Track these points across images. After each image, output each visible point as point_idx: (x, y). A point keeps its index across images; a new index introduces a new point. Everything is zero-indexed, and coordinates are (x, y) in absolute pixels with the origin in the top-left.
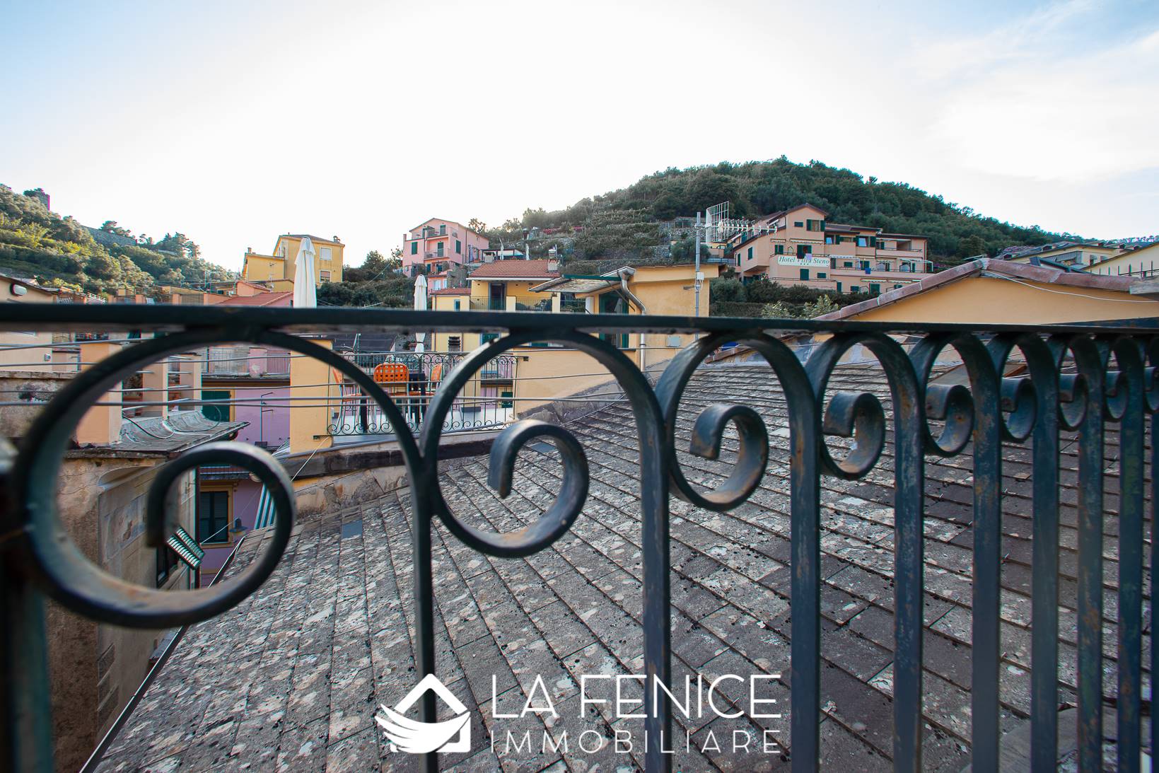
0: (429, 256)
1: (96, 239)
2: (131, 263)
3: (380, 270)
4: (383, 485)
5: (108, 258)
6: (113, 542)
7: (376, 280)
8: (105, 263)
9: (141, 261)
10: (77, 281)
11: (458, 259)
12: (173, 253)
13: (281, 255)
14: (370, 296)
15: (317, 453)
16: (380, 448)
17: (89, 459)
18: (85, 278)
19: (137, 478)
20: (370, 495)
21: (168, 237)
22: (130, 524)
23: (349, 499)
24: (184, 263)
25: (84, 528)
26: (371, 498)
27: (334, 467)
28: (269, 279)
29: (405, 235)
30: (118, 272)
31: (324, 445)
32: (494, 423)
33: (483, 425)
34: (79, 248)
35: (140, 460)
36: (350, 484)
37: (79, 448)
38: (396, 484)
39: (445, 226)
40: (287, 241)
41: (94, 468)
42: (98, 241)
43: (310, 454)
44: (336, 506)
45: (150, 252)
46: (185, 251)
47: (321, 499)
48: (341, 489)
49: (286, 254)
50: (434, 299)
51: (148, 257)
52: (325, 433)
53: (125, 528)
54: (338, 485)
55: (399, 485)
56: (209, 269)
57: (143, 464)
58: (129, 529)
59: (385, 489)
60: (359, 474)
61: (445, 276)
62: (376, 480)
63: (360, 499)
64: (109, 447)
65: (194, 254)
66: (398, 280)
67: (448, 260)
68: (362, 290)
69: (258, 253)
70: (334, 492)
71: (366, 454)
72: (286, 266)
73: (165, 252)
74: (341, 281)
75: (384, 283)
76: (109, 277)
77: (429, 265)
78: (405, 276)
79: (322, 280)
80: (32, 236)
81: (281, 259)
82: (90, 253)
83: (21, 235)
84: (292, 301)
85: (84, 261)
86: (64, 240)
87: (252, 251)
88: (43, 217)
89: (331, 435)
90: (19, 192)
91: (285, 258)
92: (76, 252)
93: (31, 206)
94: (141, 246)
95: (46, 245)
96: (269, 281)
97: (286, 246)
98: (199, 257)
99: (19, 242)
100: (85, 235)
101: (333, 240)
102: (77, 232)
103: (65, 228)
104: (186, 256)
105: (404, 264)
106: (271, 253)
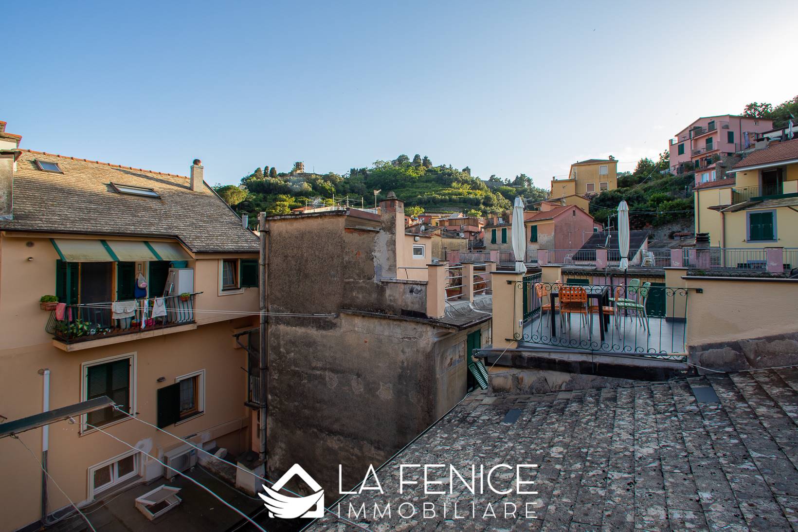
0: (696, 153)
1: (487, 186)
2: (501, 195)
3: (649, 173)
4: (551, 385)
5: (491, 195)
6: (442, 367)
7: (646, 183)
8: (490, 198)
9: (506, 194)
10: (479, 209)
11: (731, 148)
12: (520, 186)
13: (573, 178)
14: (638, 197)
15: (507, 351)
16: (550, 355)
17: (431, 325)
18: (482, 207)
20: (541, 390)
21: (517, 177)
22: (451, 359)
23: (527, 389)
24: (525, 190)
25: (429, 358)
26: (541, 392)
27: (518, 363)
29: (671, 141)
30: (495, 202)
31: (513, 346)
32: (658, 352)
33: (645, 352)
34: (480, 192)
35: (449, 329)
36: (529, 377)
37: (427, 318)
38: (560, 387)
39: (713, 122)
40: (576, 167)
41: (432, 329)
43: (502, 351)
44: (518, 391)
45: (510, 188)
46: (526, 184)
47: (509, 383)
48: (522, 379)
49: (577, 177)
50: (696, 194)
51: (509, 191)
52: (512, 338)
53: (448, 361)
54: (520, 376)
55: (563, 388)
56: (537, 192)
57: (450, 331)
58: (451, 361)
59: (552, 388)
60: (536, 372)
61: (713, 168)
62: (546, 379)
63: (534, 391)
64: (437, 319)
65: (530, 185)
66: (664, 179)
67: (718, 153)
68: (631, 193)
69: (559, 179)
70: (518, 381)
71: (539, 358)
72: (576, 185)
73: (516, 186)
74: (616, 188)
75: (651, 184)
76: (491, 205)
77: (697, 161)
78: (671, 175)
79: (601, 189)
80: (465, 190)
81: (573, 180)
82: (485, 194)
83: (461, 190)
84: (574, 211)
85: (482, 198)
86: (476, 189)
87: (556, 179)
88: (469, 180)
89: (516, 340)
90: (460, 170)
91: (576, 179)
92: (479, 194)
93: (465, 176)
94: (506, 185)
95: (469, 193)
96: (563, 198)
97: (576, 171)
98: (532, 186)
99: (460, 194)
100: (483, 185)
101: (608, 159)
102: (480, 184)
103: (476, 183)
104: (526, 187)
105: (671, 165)
106: (567, 178)
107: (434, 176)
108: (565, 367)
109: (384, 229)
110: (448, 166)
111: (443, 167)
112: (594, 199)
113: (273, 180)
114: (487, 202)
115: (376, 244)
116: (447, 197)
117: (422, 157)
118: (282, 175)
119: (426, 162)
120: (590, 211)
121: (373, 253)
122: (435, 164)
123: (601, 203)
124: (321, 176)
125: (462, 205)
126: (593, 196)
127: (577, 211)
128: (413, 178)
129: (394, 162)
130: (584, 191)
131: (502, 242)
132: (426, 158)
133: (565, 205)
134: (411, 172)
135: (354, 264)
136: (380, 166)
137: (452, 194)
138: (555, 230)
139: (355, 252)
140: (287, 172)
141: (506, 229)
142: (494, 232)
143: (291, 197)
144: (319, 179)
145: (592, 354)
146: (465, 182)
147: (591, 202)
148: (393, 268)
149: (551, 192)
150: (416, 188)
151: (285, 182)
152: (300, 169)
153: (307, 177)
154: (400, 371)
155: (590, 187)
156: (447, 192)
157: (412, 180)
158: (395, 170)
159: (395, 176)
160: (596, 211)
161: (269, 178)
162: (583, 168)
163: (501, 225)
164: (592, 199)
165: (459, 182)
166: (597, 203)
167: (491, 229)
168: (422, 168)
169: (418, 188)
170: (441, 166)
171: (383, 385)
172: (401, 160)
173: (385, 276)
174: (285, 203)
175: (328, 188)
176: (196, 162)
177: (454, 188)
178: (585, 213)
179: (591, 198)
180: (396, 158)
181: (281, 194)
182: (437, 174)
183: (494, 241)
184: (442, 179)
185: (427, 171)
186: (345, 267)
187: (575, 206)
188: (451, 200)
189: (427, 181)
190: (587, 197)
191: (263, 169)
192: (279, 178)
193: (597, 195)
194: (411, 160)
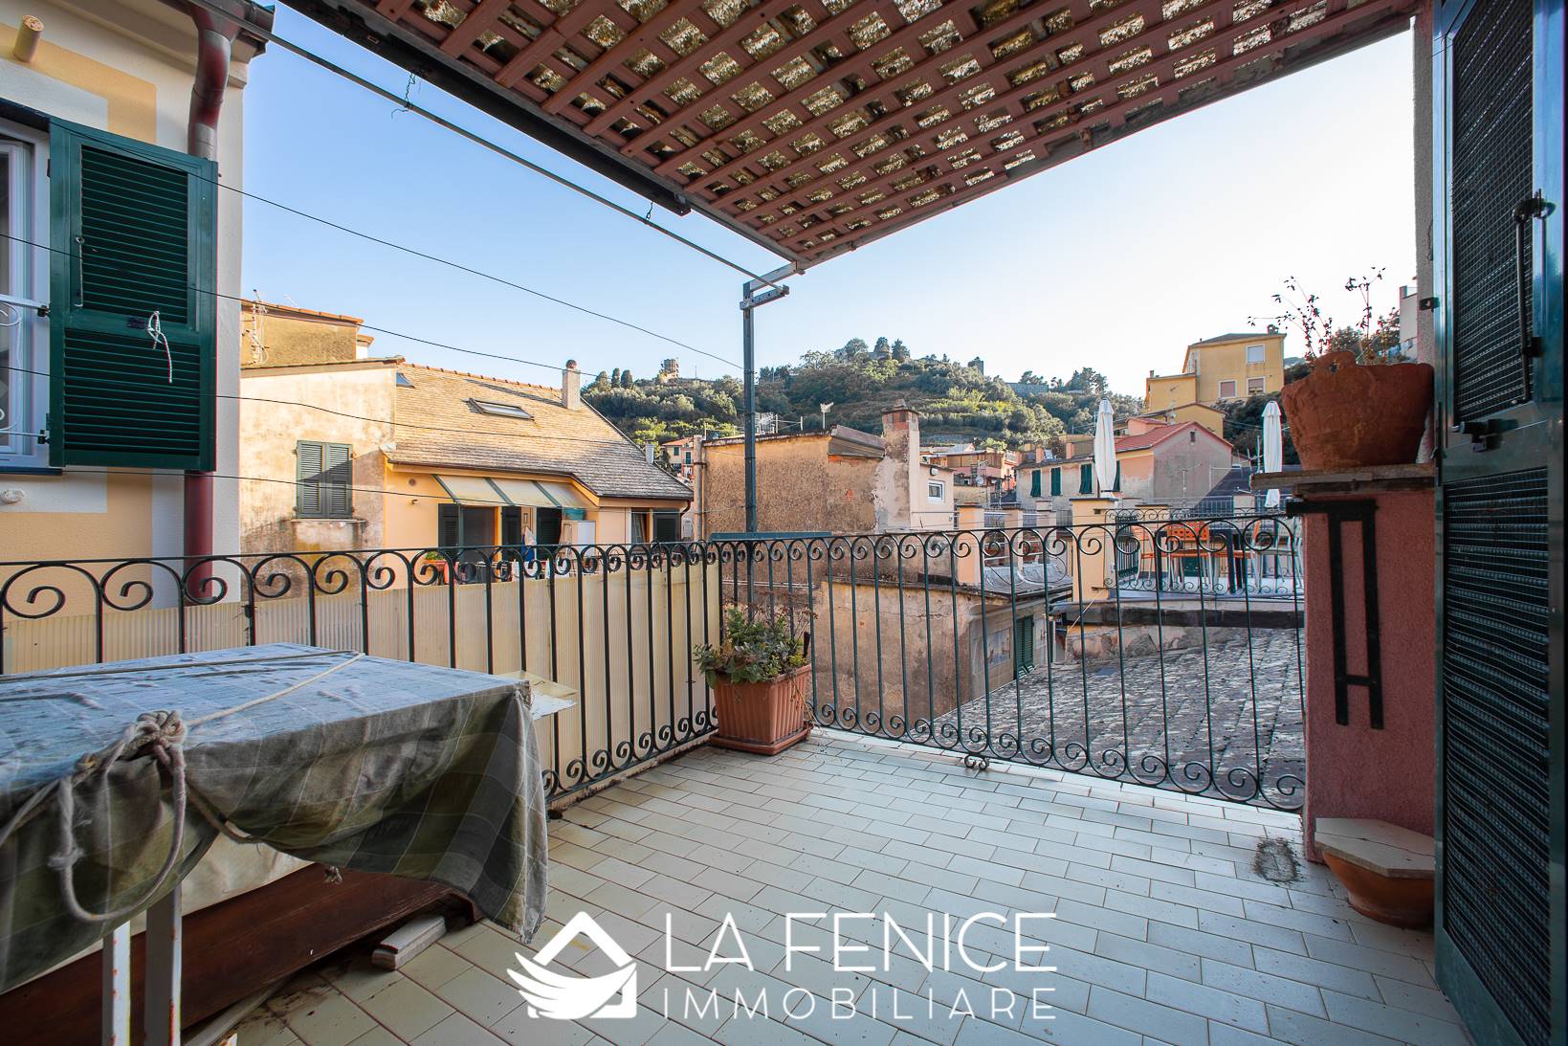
1: (1016, 393)
2: (1044, 411)
4: (1157, 643)
5: (1024, 410)
6: (979, 661)
8: (1022, 416)
9: (1053, 408)
10: (1002, 438)
12: (1081, 392)
13: (1192, 371)
15: (1094, 603)
17: (964, 595)
18: (1008, 433)
19: (997, 616)
21: (1076, 374)
22: (992, 653)
23: (1124, 651)
24: (1092, 399)
25: (962, 645)
26: (1143, 653)
27: (1110, 618)
28: (1169, 408)
30: (1033, 423)
31: (1103, 597)
34: (1003, 405)
35: (993, 599)
36: (1130, 636)
37: (959, 585)
38: (1171, 644)
40: (1198, 350)
41: (968, 602)
42: (1018, 395)
43: (1088, 603)
44: (1111, 655)
45: (1061, 396)
46: (1093, 386)
47: (1097, 647)
48: (1116, 640)
49: (1199, 368)
51: (1060, 401)
52: (1102, 587)
54: (1113, 636)
55: (1175, 646)
57: (993, 603)
58: (991, 655)
59: (1159, 648)
60: (1135, 629)
62: (1151, 637)
63: (1133, 653)
64: (972, 587)
65: (1101, 388)
69: (1162, 375)
70: (1110, 641)
71: (1139, 610)
72: (1198, 385)
73: (1073, 392)
76: (1026, 429)
79: (1250, 392)
80: (972, 402)
81: (1193, 376)
82: (1012, 409)
83: (966, 403)
84: (1193, 434)
85: (1008, 417)
86: (994, 400)
87: (1155, 374)
88: (980, 382)
89: (1107, 589)
90: (964, 364)
91: (1198, 373)
92: (1002, 410)
93: (972, 375)
94: (1053, 391)
95: (982, 408)
96: (1170, 410)
97: (1198, 358)
98: (1107, 390)
99: (964, 410)
100: (1008, 390)
101: (1265, 332)
102: (1002, 390)
103: (995, 388)
104: (1093, 392)
105: (1403, 338)
106: (1179, 372)
107: (914, 378)
108: (1178, 619)
109: (890, 455)
110: (940, 358)
111: (931, 360)
112: (1235, 411)
113: (627, 393)
114: (1017, 424)
115: (877, 478)
116: (940, 417)
117: (891, 343)
118: (643, 383)
119: (899, 350)
120: (1226, 435)
121: (873, 492)
122: (916, 354)
123: (1249, 419)
124: (709, 382)
125: (969, 430)
126: (1234, 406)
127: (1199, 434)
128: (874, 382)
129: (839, 354)
130: (1214, 395)
131: (1053, 494)
132: (898, 343)
133: (1173, 423)
134: (870, 371)
135: (843, 508)
136: (814, 361)
137: (949, 410)
138: (1155, 468)
139: (844, 491)
140: (649, 377)
141: (1059, 469)
142: (1036, 476)
143: (660, 422)
144: (704, 389)
145: (1214, 600)
146: (975, 386)
147: (1227, 418)
148: (904, 512)
149: (1147, 400)
150: (882, 400)
151: (648, 396)
152: (672, 372)
153: (684, 386)
154: (916, 665)
155: (1228, 387)
156: (939, 406)
157: (875, 388)
158: (841, 368)
159: (842, 379)
160: (1238, 434)
161: (620, 390)
162: (1211, 352)
163: (1048, 463)
164: (1230, 411)
165: (961, 386)
166: (1239, 418)
167: (1031, 471)
168: (892, 362)
169: (885, 400)
170: (927, 358)
171: (890, 688)
172: (852, 349)
173: (892, 525)
174: (650, 432)
175: (721, 403)
176: (570, 364)
177: (952, 398)
178: (1214, 436)
179: (1228, 410)
180: (842, 345)
181: (641, 416)
182: (920, 373)
183: (1036, 492)
184: (929, 383)
185: (901, 368)
186: (829, 514)
187: (1196, 424)
188: (946, 421)
189: (901, 387)
190: (1221, 406)
191: (609, 374)
192: (637, 389)
193: (1241, 402)
194: (871, 349)
